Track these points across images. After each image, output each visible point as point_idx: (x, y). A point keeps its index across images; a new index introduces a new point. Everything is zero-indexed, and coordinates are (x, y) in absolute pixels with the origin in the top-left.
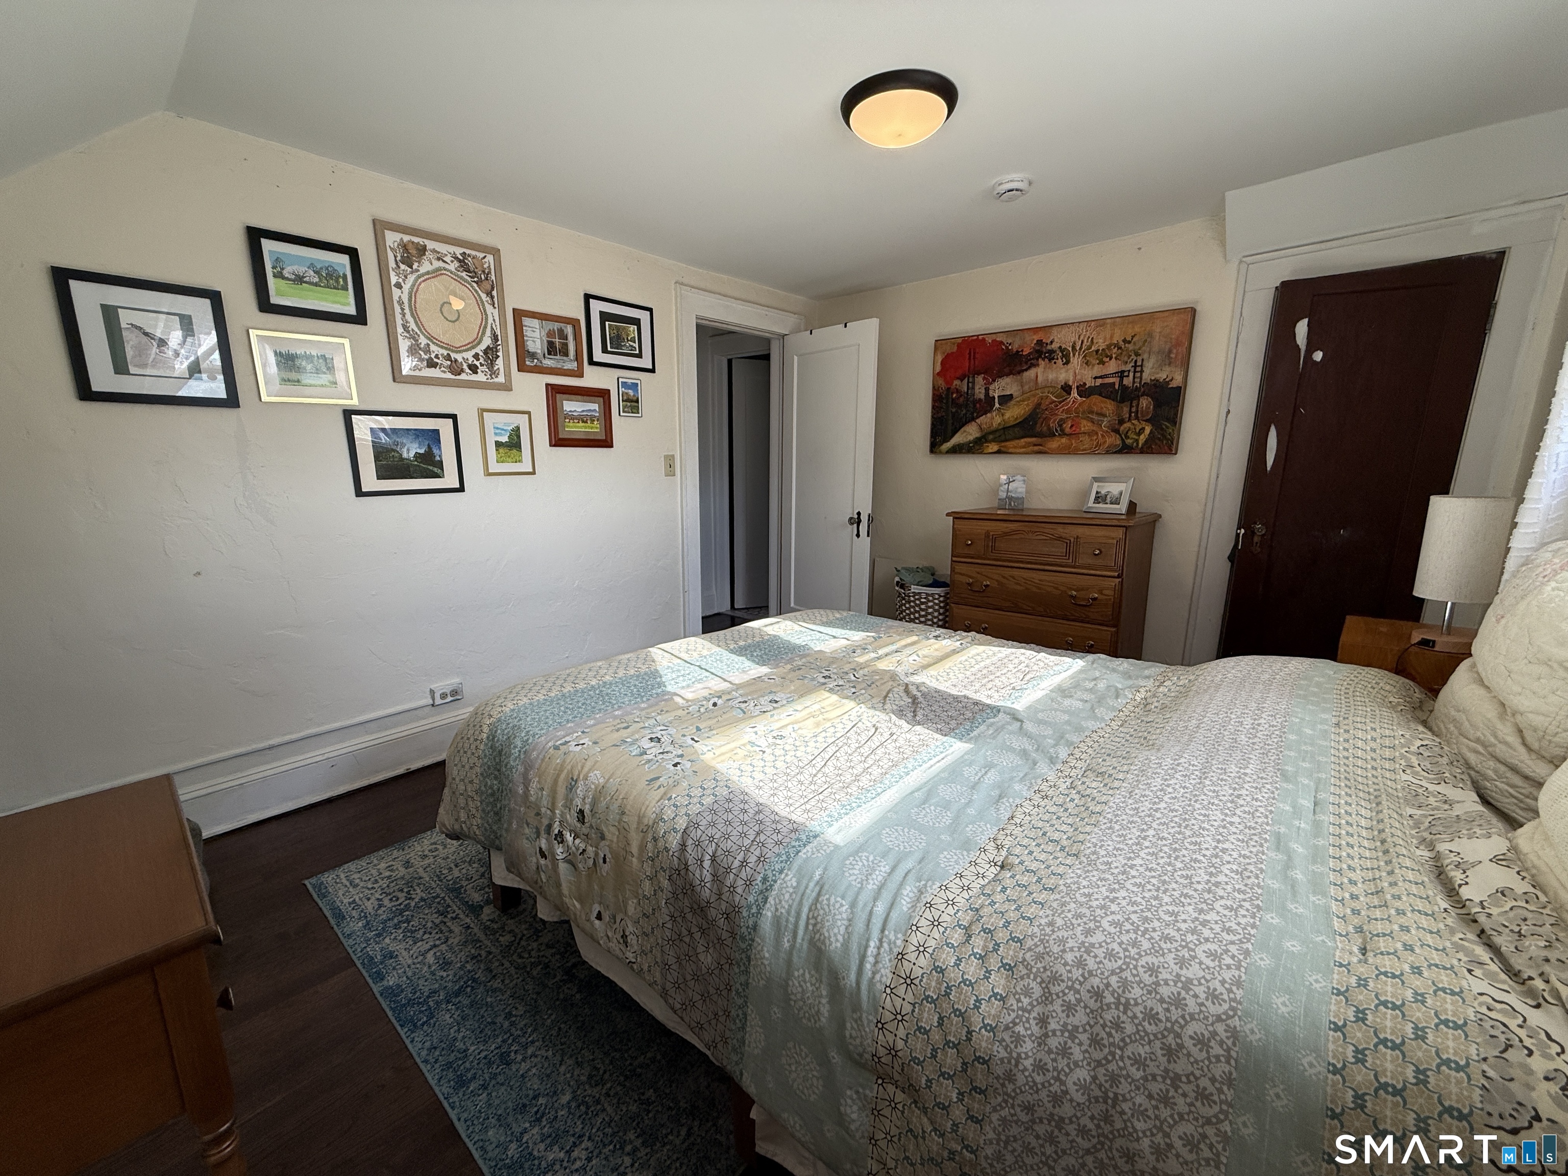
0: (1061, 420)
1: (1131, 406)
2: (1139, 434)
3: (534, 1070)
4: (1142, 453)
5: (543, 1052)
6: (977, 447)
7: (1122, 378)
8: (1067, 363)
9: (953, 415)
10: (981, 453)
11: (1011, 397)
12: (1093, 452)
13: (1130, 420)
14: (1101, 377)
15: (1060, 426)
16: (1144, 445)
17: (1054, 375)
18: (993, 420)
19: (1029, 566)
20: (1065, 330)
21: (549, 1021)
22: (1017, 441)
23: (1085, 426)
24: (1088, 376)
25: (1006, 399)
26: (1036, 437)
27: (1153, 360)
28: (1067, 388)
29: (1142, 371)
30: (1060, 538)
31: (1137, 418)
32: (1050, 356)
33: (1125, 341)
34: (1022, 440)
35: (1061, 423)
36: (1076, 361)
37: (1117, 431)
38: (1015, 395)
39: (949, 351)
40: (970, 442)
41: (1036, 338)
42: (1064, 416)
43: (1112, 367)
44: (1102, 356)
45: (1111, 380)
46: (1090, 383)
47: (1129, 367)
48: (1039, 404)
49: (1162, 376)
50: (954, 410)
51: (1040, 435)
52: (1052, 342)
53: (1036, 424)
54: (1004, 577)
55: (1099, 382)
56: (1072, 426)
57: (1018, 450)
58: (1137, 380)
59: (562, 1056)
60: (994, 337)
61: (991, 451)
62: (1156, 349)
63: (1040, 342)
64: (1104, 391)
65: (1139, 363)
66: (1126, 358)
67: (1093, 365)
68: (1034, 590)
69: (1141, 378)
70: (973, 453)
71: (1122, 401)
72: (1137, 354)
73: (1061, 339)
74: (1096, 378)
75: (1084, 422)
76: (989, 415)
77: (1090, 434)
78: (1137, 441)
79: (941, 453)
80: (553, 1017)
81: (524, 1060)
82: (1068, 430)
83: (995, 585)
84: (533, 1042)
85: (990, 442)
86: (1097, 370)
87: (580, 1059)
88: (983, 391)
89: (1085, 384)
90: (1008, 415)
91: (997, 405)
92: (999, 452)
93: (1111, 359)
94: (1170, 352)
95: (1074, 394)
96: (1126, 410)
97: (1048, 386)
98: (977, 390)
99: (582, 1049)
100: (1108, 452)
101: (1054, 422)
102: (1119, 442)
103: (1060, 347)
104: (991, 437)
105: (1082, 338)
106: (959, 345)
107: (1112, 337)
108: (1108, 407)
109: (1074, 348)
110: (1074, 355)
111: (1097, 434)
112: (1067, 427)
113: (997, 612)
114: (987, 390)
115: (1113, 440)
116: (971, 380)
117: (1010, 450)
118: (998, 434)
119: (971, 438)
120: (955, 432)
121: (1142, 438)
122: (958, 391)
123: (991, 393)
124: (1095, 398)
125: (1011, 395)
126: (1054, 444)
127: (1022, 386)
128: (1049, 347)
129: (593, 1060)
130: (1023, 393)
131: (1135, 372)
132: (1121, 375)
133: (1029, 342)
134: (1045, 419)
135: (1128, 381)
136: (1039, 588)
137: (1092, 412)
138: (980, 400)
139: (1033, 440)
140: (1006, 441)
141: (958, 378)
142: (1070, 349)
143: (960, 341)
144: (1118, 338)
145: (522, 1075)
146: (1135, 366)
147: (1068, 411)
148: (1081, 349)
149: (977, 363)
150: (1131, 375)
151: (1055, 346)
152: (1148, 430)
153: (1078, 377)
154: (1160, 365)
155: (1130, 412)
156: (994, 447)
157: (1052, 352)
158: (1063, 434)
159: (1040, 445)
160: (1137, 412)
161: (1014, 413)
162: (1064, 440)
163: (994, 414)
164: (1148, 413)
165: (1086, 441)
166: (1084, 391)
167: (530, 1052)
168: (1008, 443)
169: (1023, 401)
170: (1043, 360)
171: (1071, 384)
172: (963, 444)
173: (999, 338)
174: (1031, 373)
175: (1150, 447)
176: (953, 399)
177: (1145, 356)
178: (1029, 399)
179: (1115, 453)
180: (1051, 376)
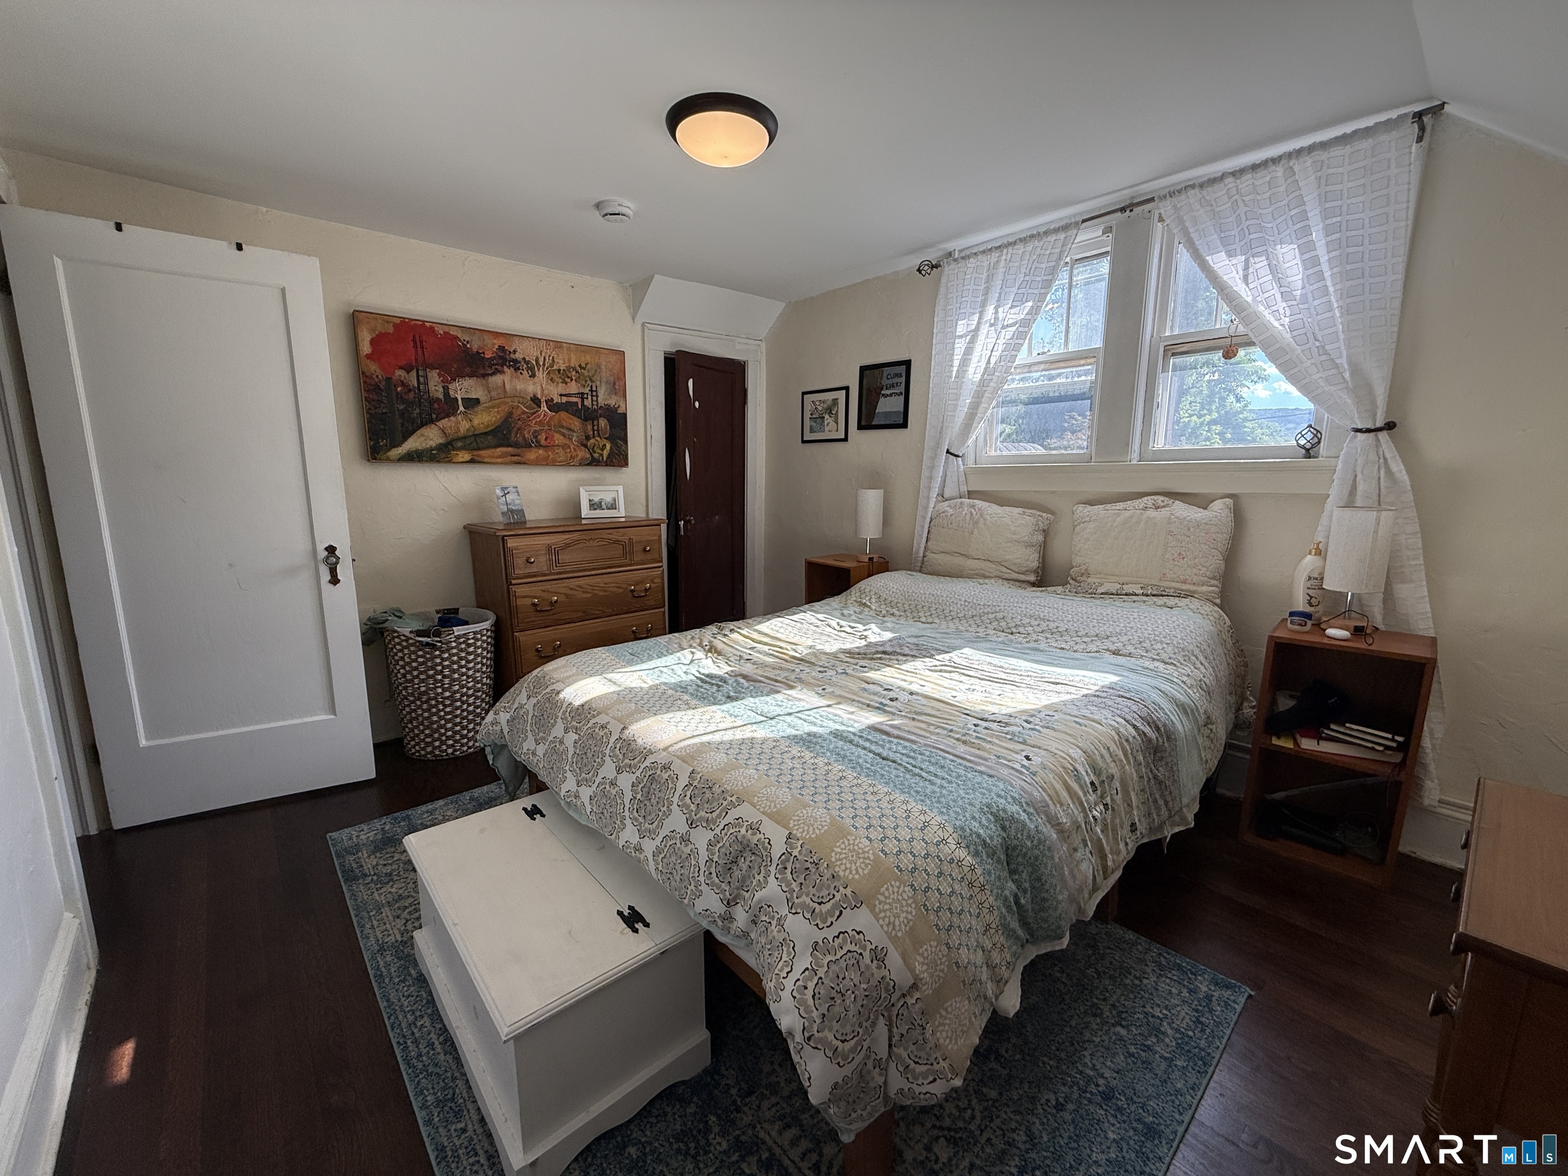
0: (535, 431)
1: (593, 426)
2: (603, 450)
3: (1109, 1063)
4: (607, 465)
5: (1087, 1060)
6: (444, 455)
7: (583, 399)
8: (533, 376)
9: (402, 414)
10: (449, 462)
11: (477, 401)
12: (568, 464)
13: (594, 437)
14: (565, 395)
15: (536, 437)
16: (607, 458)
17: (523, 386)
18: (459, 424)
19: (593, 572)
20: (526, 343)
21: (1051, 1063)
22: (493, 450)
23: (558, 439)
24: (555, 391)
25: (470, 403)
26: (511, 446)
27: (603, 388)
28: (536, 401)
29: (597, 396)
30: (616, 542)
31: (599, 436)
32: (515, 365)
33: (580, 366)
34: (499, 450)
35: (536, 434)
36: (541, 375)
37: (586, 446)
38: (482, 399)
39: (380, 329)
40: (432, 449)
41: (498, 342)
42: (538, 428)
43: (573, 388)
44: (564, 376)
45: (574, 400)
46: (557, 399)
47: (587, 390)
48: (510, 414)
49: (612, 402)
50: (401, 407)
51: (516, 445)
52: (515, 352)
53: (510, 433)
54: (571, 589)
55: (564, 399)
56: (546, 439)
57: (494, 460)
58: (595, 403)
59: (1084, 1042)
60: (446, 329)
61: (461, 460)
62: (604, 379)
63: (501, 348)
64: (567, 407)
65: (594, 389)
66: (583, 382)
67: (558, 383)
68: (601, 593)
69: (597, 401)
70: (439, 462)
71: (586, 420)
72: (592, 381)
73: (524, 351)
74: (561, 395)
75: (557, 436)
76: (452, 418)
77: (565, 447)
78: (602, 455)
79: (389, 460)
80: (1045, 1059)
81: (1102, 1076)
82: (543, 442)
83: (563, 598)
84: (1081, 1073)
85: (460, 449)
86: (561, 389)
87: (1083, 1026)
88: (441, 390)
89: (552, 399)
90: (476, 422)
91: (461, 408)
92: (472, 461)
93: (572, 380)
94: (614, 384)
95: (544, 407)
96: (590, 427)
97: (518, 396)
98: (432, 388)
99: (1071, 1026)
100: (580, 465)
101: (529, 432)
102: (588, 456)
103: (524, 359)
104: (459, 444)
105: (543, 354)
106: (396, 326)
107: (569, 361)
108: (576, 423)
109: (537, 361)
110: (539, 370)
111: (569, 447)
112: (542, 437)
113: (568, 626)
114: (446, 390)
115: (583, 453)
116: (421, 373)
117: (485, 460)
118: (468, 442)
119: (433, 444)
120: (405, 438)
121: (605, 453)
122: (403, 384)
123: (452, 393)
124: (563, 415)
125: (478, 399)
126: (532, 455)
127: (489, 392)
128: (512, 356)
129: (1078, 1015)
130: (491, 399)
131: (592, 396)
132: (582, 396)
133: (490, 346)
134: (518, 429)
135: (588, 403)
136: (605, 591)
137: (563, 427)
138: (438, 400)
139: (510, 449)
140: (479, 449)
141: (401, 368)
142: (534, 363)
143: (398, 321)
144: (574, 363)
145: (1118, 1073)
146: (591, 391)
147: (540, 423)
148: (544, 364)
149: (426, 355)
150: (590, 397)
151: (518, 356)
152: (608, 446)
153: (546, 392)
154: (609, 394)
155: (594, 431)
156: (465, 456)
157: (516, 361)
158: (539, 446)
159: (519, 456)
160: (598, 430)
161: (483, 419)
162: (541, 452)
163: (460, 418)
164: (605, 433)
165: (561, 454)
166: (554, 407)
167: (1091, 1073)
168: (482, 453)
169: (493, 407)
170: (509, 367)
171: (539, 397)
172: (423, 451)
173: (453, 332)
174: (497, 379)
175: (611, 461)
176: (398, 393)
177: (598, 383)
178: (498, 406)
179: (587, 465)
180: (520, 386)
